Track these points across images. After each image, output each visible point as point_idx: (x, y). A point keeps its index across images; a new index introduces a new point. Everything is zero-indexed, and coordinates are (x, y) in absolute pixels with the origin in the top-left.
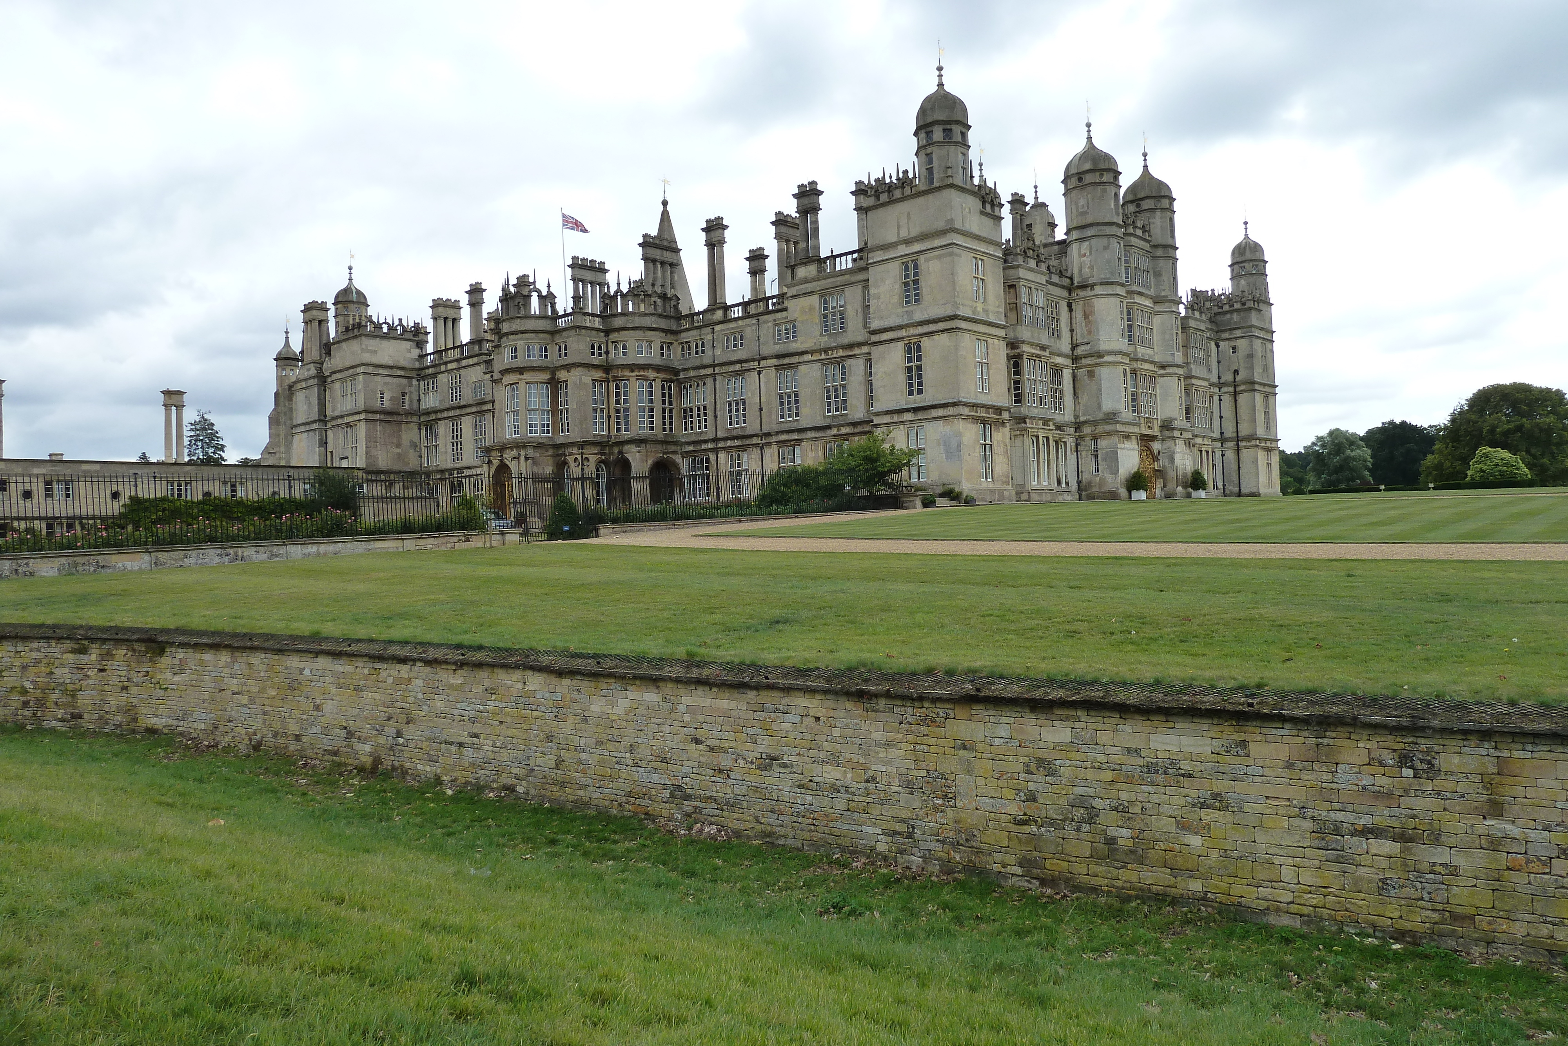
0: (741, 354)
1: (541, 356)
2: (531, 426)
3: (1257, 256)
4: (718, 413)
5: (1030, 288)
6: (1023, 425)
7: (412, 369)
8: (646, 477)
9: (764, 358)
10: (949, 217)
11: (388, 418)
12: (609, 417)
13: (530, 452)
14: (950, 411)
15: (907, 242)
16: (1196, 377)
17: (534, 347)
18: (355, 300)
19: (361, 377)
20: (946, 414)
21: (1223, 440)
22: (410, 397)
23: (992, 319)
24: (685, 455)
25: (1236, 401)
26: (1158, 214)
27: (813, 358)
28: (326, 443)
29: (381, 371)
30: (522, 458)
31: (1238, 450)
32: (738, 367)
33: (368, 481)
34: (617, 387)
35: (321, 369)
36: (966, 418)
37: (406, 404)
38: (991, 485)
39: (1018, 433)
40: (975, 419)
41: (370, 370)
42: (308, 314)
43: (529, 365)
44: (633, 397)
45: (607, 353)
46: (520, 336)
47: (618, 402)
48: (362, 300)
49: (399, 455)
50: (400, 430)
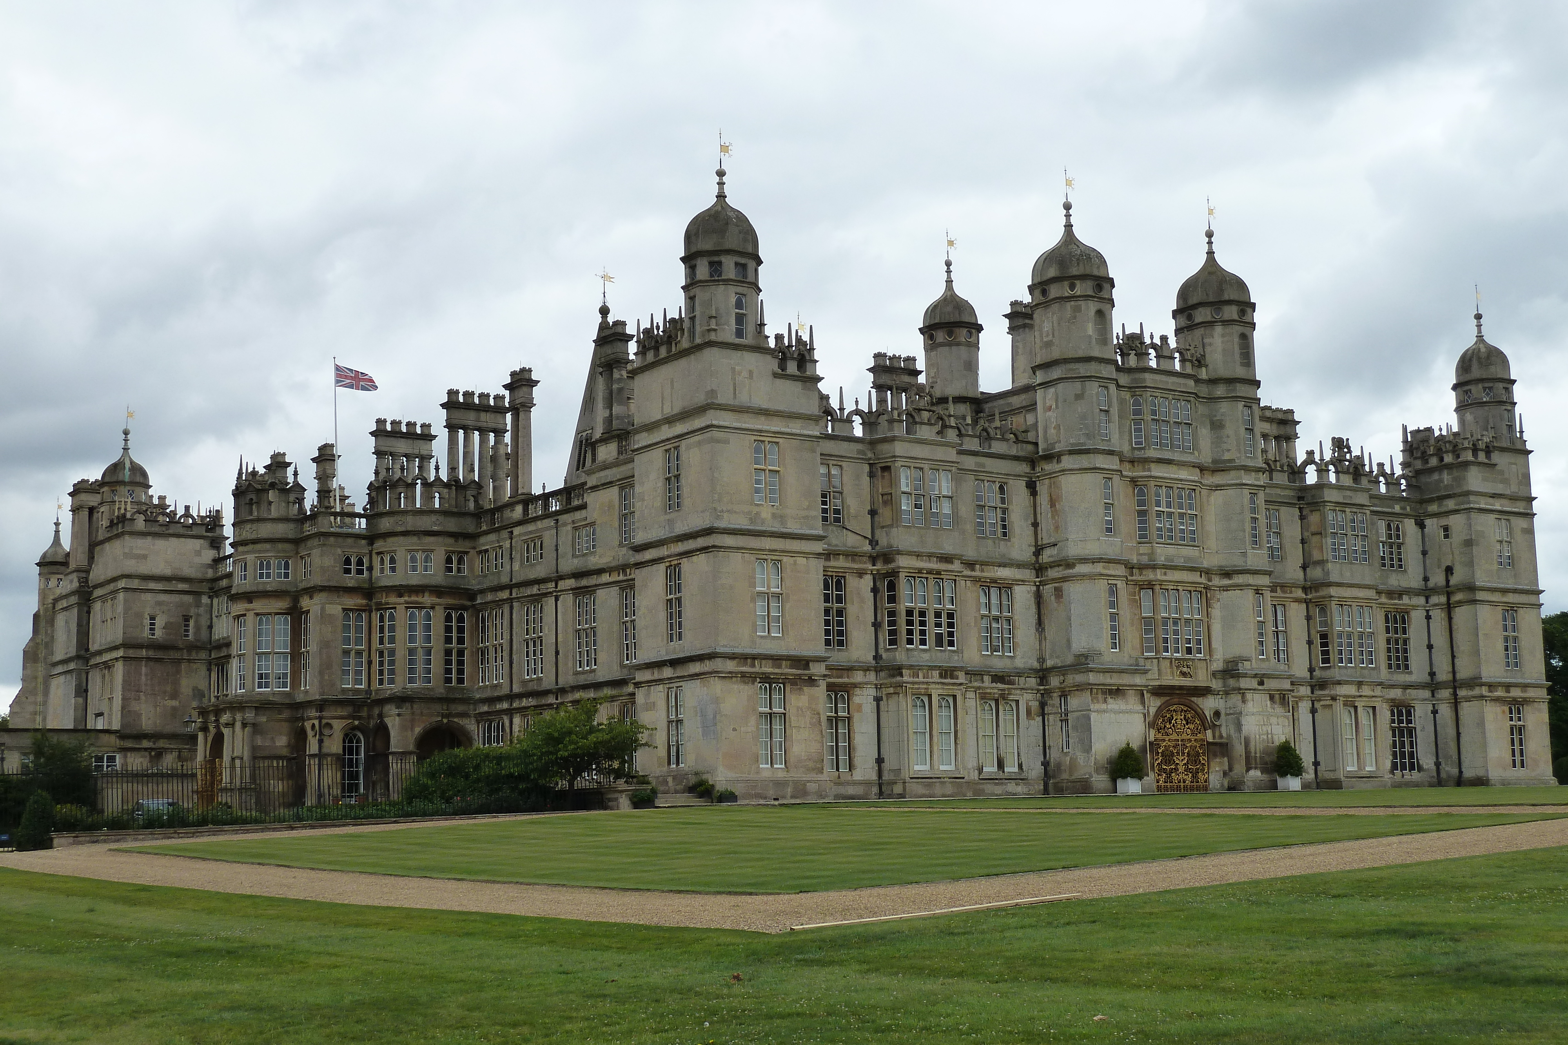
0: (540, 571)
1: (279, 575)
2: (261, 676)
3: (1495, 371)
4: (514, 657)
5: (921, 469)
6: (899, 679)
7: (201, 581)
8: (411, 753)
9: (562, 578)
10: (709, 388)
11: (160, 655)
12: (370, 663)
13: (250, 715)
14: (707, 666)
15: (670, 421)
16: (1339, 585)
17: (268, 564)
18: (127, 479)
19: (121, 596)
20: (702, 670)
21: (1433, 685)
22: (196, 622)
23: (793, 527)
24: (480, 718)
25: (1450, 619)
26: (1219, 329)
27: (611, 579)
28: (86, 691)
29: (152, 585)
30: (238, 725)
31: (1456, 704)
32: (535, 590)
33: (124, 750)
34: (382, 619)
35: (87, 580)
36: (731, 676)
37: (191, 633)
38: (781, 775)
39: (891, 690)
40: (747, 678)
41: (135, 584)
42: (77, 497)
43: (261, 588)
44: (401, 633)
45: (370, 569)
46: (250, 547)
47: (381, 642)
48: (139, 479)
49: (174, 709)
50: (178, 672)
